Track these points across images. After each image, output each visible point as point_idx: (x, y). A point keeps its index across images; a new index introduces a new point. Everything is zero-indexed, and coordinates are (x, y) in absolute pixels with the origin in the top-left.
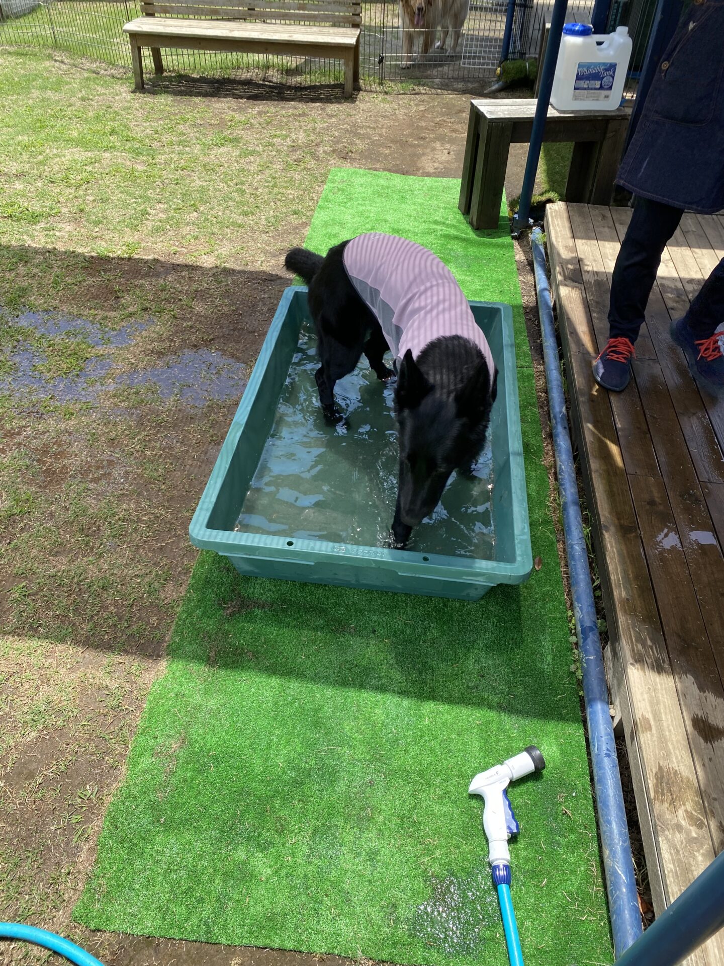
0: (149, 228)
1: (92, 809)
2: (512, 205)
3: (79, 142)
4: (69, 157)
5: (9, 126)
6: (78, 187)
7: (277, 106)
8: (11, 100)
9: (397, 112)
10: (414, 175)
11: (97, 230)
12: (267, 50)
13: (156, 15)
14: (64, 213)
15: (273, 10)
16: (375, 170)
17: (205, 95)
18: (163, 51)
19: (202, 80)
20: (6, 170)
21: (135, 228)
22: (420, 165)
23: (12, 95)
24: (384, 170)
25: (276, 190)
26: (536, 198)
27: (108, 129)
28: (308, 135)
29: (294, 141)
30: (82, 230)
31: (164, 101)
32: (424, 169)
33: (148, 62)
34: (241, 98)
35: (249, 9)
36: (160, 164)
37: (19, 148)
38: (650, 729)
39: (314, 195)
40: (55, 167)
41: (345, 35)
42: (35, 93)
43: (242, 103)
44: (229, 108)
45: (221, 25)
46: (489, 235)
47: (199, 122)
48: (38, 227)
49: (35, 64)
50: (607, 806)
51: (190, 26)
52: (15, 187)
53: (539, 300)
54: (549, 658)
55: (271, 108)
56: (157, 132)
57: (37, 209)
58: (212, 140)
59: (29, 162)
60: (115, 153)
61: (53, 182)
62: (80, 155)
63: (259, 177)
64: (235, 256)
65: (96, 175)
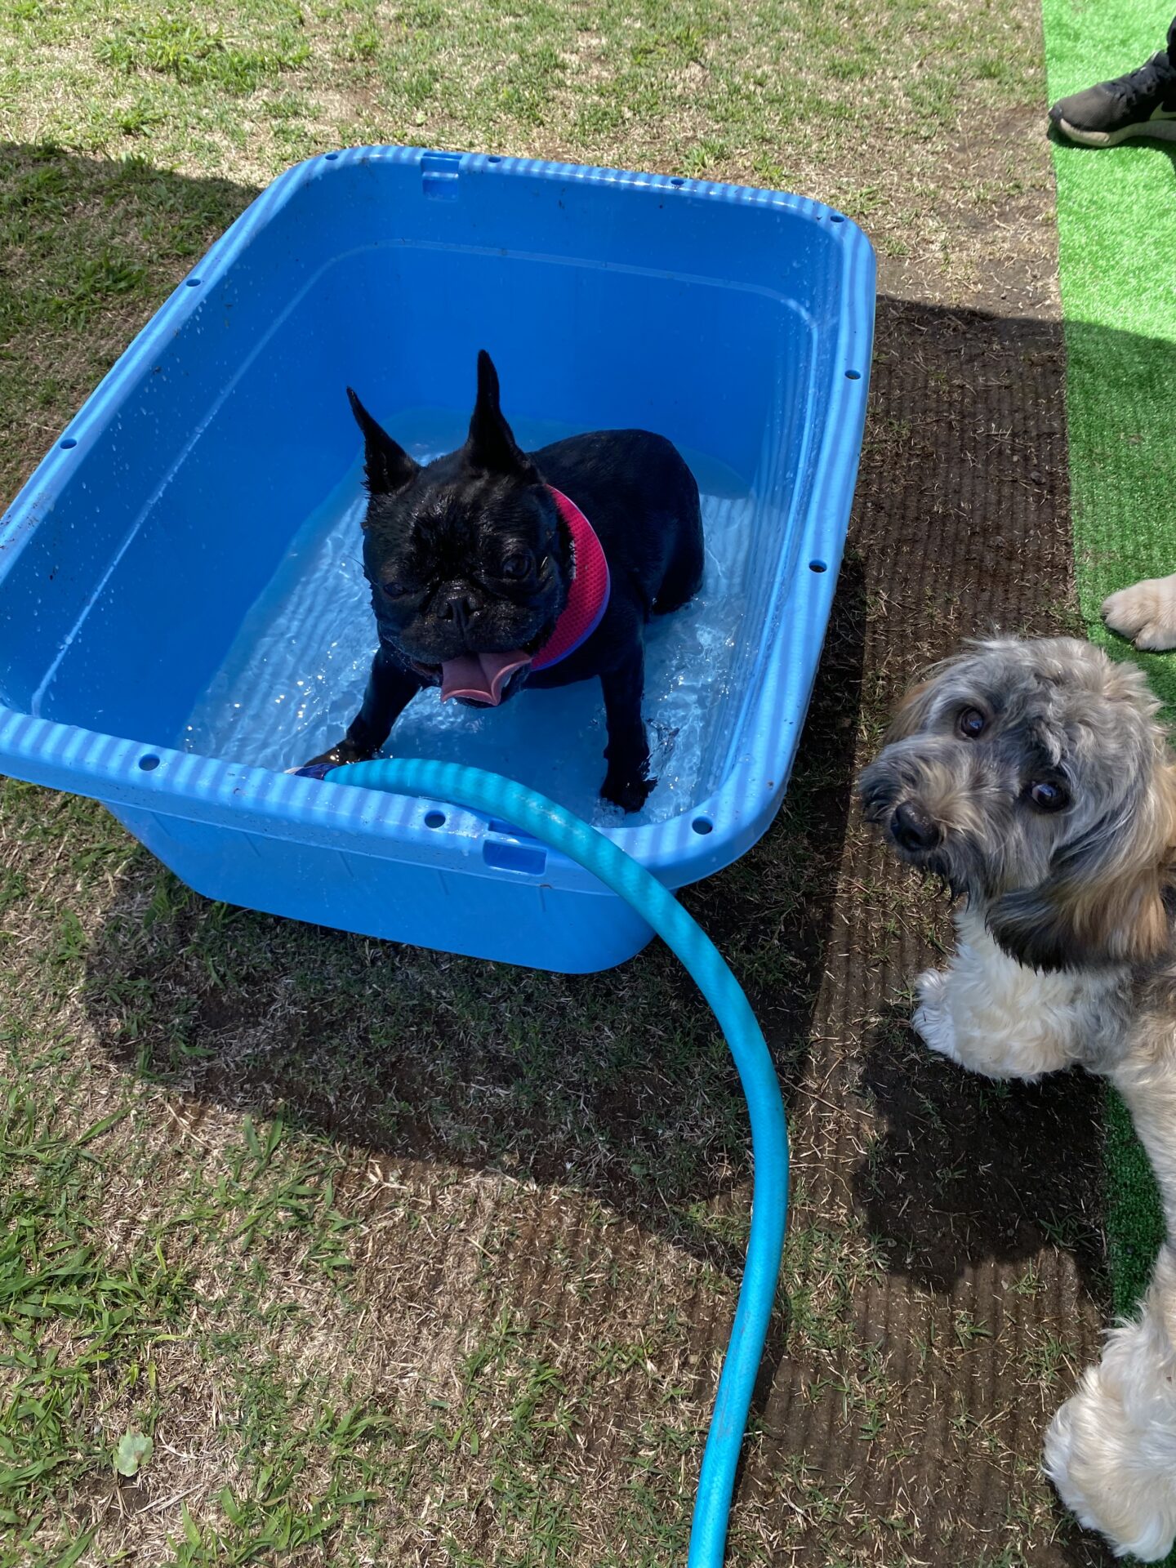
14: (322, 59)
48: (251, 105)
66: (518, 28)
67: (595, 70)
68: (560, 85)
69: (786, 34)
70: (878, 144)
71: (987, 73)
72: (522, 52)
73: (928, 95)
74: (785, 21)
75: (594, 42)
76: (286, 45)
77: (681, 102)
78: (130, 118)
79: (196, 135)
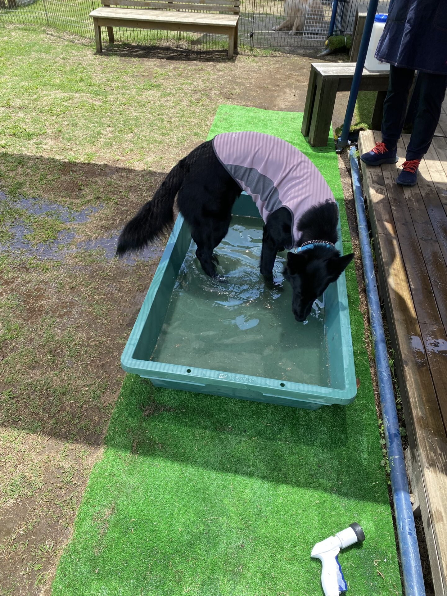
0: (102, 143)
1: (48, 560)
2: (337, 131)
3: (60, 87)
4: (53, 96)
5: (16, 76)
6: (58, 116)
7: (185, 64)
8: (19, 59)
9: (262, 68)
10: (273, 110)
11: (69, 144)
12: (179, 28)
13: (111, 6)
14: (49, 133)
15: (184, 3)
16: (247, 106)
17: (140, 56)
18: (114, 29)
19: (139, 47)
20: (13, 104)
21: (93, 143)
22: (276, 103)
23: (20, 56)
24: (253, 106)
25: (183, 119)
26: (353, 127)
27: (78, 78)
28: (205, 83)
29: (195, 87)
30: (60, 144)
31: (114, 60)
32: (279, 106)
33: (105, 36)
34: (163, 58)
35: (169, 3)
36: (111, 101)
37: (22, 90)
38: (443, 520)
39: (208, 123)
40: (44, 103)
41: (229, 19)
42: (34, 55)
43: (163, 62)
44: (155, 65)
45: (151, 13)
46: (321, 151)
47: (136, 74)
48: (31, 142)
49: (34, 36)
50: (410, 574)
51: (131, 13)
52: (19, 115)
53: (355, 196)
54: (366, 454)
55: (181, 65)
56: (109, 80)
57: (31, 130)
58: (144, 86)
59: (28, 99)
60: (82, 94)
61: (42, 113)
62: (60, 94)
63: (173, 110)
64: (157, 163)
65: (70, 108)
66: (94, 126)
67: (110, 135)
68: (101, 138)
69: (154, 127)
70: (167, 148)
71: (196, 134)
72: (93, 131)
73: (181, 139)
74: (154, 125)
75: (111, 129)
76: (41, 130)
77: (127, 141)
78: (4, 145)
79: (18, 148)
